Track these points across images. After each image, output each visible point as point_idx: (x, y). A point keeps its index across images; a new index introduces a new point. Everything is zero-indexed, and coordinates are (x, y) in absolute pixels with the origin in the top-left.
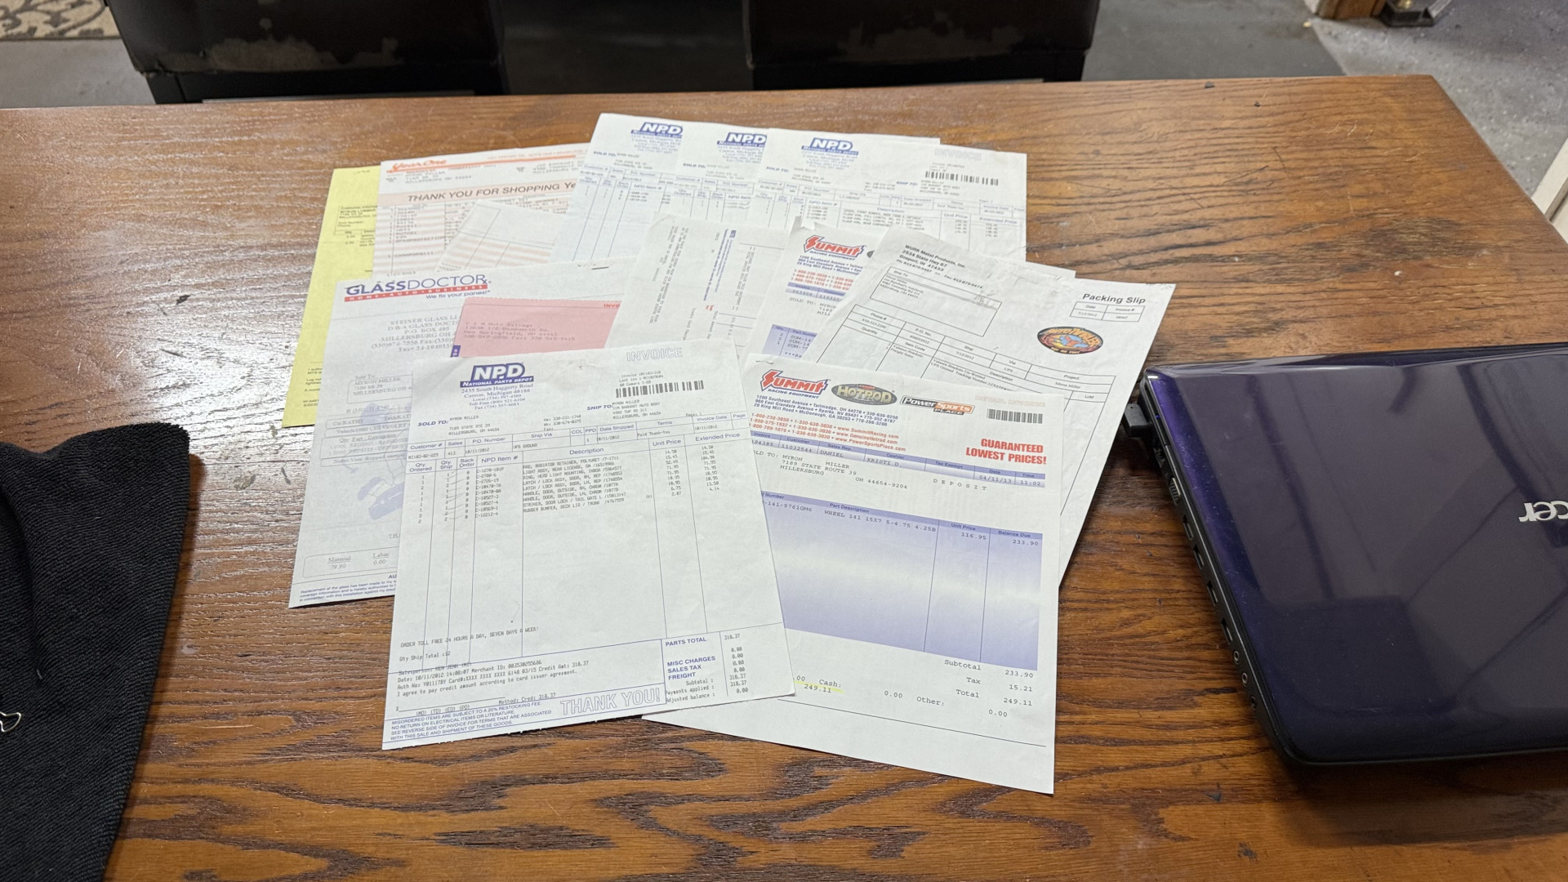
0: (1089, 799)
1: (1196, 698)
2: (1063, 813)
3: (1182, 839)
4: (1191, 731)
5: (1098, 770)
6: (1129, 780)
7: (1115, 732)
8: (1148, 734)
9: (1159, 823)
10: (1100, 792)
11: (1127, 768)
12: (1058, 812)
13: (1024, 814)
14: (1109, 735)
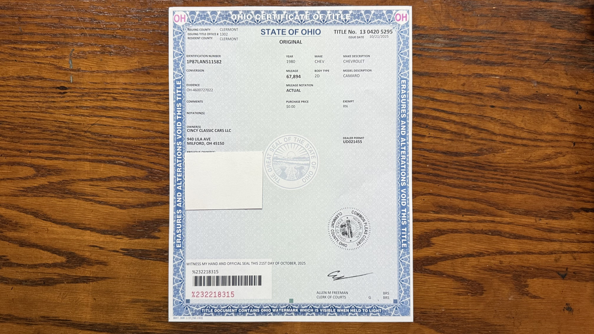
0: (490, 269)
1: (573, 213)
2: (472, 275)
3: (535, 297)
4: (562, 234)
5: (501, 253)
6: (515, 261)
7: (518, 230)
8: (536, 234)
9: (526, 287)
10: (497, 266)
11: (518, 253)
12: (470, 275)
13: (451, 273)
14: (514, 232)
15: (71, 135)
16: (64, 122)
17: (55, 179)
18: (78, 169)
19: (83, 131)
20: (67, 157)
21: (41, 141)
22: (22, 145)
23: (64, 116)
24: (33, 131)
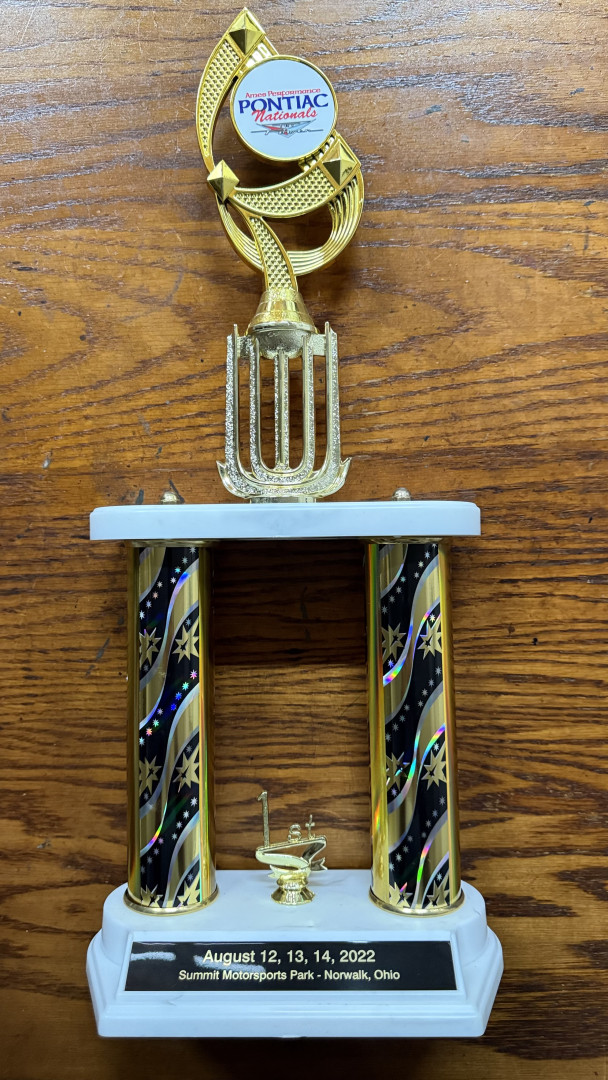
15: (316, 726)
16: (303, 706)
17: (295, 799)
18: (333, 779)
19: (334, 717)
20: (312, 761)
21: (269, 740)
22: (238, 749)
23: (301, 696)
24: (254, 724)
